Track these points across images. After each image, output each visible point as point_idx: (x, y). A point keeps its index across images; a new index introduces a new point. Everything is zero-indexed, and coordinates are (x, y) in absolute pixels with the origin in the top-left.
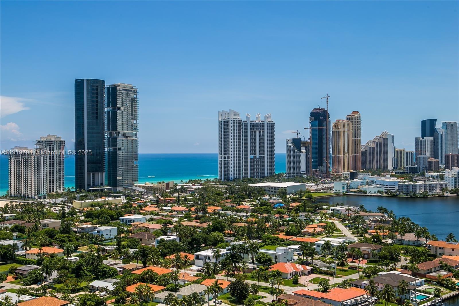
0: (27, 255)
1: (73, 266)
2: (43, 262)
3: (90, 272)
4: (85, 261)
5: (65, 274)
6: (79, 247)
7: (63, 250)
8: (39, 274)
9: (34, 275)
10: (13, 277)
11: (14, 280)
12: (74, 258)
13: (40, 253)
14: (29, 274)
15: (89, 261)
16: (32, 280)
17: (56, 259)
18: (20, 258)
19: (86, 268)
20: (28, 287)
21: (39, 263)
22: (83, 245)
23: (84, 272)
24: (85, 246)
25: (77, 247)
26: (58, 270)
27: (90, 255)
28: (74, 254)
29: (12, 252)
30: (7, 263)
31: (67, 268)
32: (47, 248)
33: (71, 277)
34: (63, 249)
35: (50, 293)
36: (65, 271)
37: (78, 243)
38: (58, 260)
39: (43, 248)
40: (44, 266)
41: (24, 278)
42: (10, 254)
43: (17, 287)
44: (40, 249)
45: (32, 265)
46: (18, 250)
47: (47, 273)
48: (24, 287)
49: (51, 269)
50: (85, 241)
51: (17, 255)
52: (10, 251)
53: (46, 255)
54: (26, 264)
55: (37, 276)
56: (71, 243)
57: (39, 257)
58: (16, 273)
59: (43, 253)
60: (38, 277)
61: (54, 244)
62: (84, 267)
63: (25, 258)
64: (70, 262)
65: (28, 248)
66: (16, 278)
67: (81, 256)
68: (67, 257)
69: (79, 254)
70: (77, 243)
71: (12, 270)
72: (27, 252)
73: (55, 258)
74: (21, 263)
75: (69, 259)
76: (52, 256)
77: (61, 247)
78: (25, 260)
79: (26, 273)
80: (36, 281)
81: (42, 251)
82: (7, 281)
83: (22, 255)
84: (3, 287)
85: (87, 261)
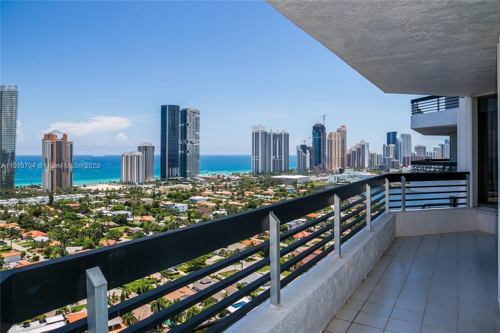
0: (134, 221)
1: (162, 229)
2: (144, 226)
4: (169, 226)
6: (165, 217)
7: (155, 219)
8: (142, 233)
9: (139, 234)
10: (127, 235)
11: (127, 236)
12: (162, 224)
14: (136, 233)
15: (172, 226)
17: (152, 224)
18: (130, 222)
21: (141, 226)
22: (167, 216)
24: (168, 216)
25: (163, 217)
26: (153, 231)
27: (171, 222)
28: (162, 221)
29: (125, 218)
30: (123, 226)
31: (158, 230)
32: (146, 217)
34: (155, 217)
39: (143, 217)
40: (145, 228)
41: (133, 235)
42: (124, 220)
44: (142, 217)
45: (137, 228)
46: (129, 218)
47: (146, 233)
49: (149, 231)
50: (168, 213)
51: (128, 221)
52: (124, 218)
53: (145, 221)
54: (133, 227)
55: (140, 234)
56: (160, 214)
57: (141, 223)
58: (128, 232)
61: (149, 215)
63: (133, 223)
64: (160, 226)
65: (135, 217)
66: (129, 235)
67: (166, 223)
68: (158, 223)
70: (163, 214)
71: (126, 230)
72: (134, 219)
74: (131, 225)
76: (149, 222)
77: (154, 216)
78: (133, 224)
79: (134, 232)
81: (143, 219)
82: (123, 237)
83: (131, 221)
84: (121, 240)
85: (170, 226)
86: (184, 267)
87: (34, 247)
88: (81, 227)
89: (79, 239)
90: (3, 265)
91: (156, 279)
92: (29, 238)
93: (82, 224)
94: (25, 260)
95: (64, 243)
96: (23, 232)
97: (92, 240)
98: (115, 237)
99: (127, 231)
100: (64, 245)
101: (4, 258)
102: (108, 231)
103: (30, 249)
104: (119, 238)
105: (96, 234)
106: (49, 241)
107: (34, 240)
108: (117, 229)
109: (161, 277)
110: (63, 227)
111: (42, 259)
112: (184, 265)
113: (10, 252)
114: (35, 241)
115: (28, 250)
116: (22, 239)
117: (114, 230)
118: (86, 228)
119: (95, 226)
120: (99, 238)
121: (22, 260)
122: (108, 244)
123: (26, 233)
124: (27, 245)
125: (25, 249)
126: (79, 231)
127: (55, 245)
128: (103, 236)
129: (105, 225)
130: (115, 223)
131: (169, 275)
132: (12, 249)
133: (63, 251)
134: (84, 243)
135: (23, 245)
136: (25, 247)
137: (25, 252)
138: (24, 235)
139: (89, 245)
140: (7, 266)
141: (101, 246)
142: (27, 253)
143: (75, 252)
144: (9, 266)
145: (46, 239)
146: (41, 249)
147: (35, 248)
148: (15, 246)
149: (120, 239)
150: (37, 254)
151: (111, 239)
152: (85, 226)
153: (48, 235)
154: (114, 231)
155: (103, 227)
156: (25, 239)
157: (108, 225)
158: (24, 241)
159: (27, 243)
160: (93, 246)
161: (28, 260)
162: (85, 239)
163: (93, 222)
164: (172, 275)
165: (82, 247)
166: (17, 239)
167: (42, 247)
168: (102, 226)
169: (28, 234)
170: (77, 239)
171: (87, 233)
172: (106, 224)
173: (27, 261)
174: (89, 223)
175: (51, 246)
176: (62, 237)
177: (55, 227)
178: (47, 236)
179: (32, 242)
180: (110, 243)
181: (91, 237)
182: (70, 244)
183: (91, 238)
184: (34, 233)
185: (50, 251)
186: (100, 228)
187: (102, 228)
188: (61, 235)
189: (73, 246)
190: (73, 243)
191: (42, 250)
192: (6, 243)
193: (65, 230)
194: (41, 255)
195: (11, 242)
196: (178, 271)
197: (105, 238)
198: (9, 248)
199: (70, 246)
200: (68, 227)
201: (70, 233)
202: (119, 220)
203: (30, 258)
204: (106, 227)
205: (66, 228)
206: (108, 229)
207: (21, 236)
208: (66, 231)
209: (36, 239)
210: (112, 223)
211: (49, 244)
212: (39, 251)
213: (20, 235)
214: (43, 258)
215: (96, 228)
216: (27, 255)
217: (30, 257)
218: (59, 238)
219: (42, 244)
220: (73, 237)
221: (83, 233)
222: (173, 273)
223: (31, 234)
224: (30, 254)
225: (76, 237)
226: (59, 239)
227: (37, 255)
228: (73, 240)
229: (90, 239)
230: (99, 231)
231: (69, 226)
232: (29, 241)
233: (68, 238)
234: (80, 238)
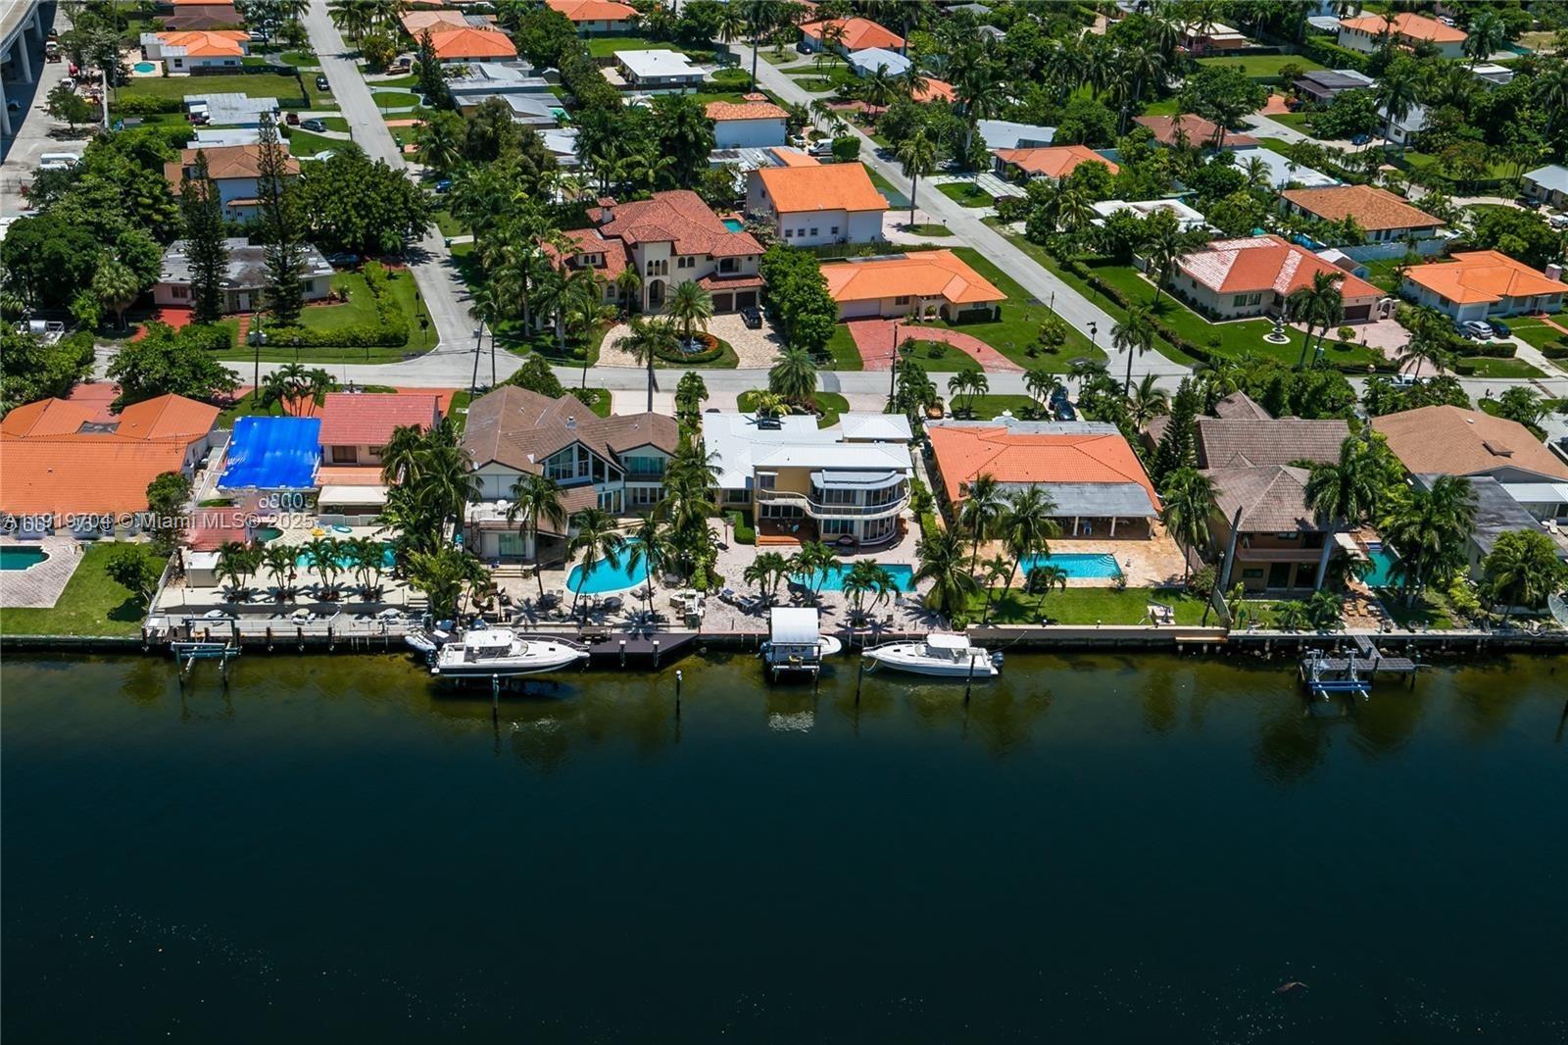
0: (1342, 36)
1: (1485, 98)
2: (1389, 69)
3: (1539, 132)
4: (1533, 90)
5: (1449, 122)
6: (1526, 30)
7: (1463, 36)
8: (1368, 105)
9: (1349, 108)
10: (1286, 103)
11: (1286, 111)
12: (1494, 68)
13: (1387, 32)
14: (1336, 99)
15: (1549, 89)
16: (1341, 124)
17: (1435, 63)
18: (1318, 39)
19: (1527, 114)
20: (1325, 144)
21: (1375, 68)
22: (1540, 28)
23: (1519, 126)
24: (1549, 30)
25: (1515, 30)
26: (1430, 103)
27: (1556, 67)
28: (1500, 56)
29: (1297, 14)
30: (1276, 52)
31: (1463, 105)
32: (1414, 18)
33: (1467, 139)
34: (1464, 30)
35: (1386, 179)
36: (1454, 113)
37: (1525, 16)
38: (1440, 69)
39: (1400, 17)
40: (1389, 82)
41: (1319, 110)
42: (1289, 21)
43: (1293, 137)
44: (1389, 21)
45: (1352, 73)
46: (1319, 13)
47: (1392, 109)
48: (1312, 141)
49: (1409, 98)
50: (1554, 10)
51: (1313, 28)
52: (1292, 12)
53: (1403, 43)
54: (1332, 65)
55: (1358, 111)
56: (1499, 12)
57: (1378, 49)
58: (1298, 90)
59: (1397, 34)
60: (1360, 118)
61: (1439, 9)
62: (1521, 109)
63: (1335, 42)
64: (1480, 82)
65: (1351, 10)
66: (1294, 108)
67: (1523, 68)
68: (1473, 63)
69: (1518, 60)
70: (1521, 16)
71: (1287, 76)
72: (1345, 23)
73: (1430, 59)
74: (1320, 57)
75: (1478, 70)
76: (1425, 50)
77: (1462, 21)
78: (1332, 51)
79: (1328, 96)
80: (1354, 130)
81: (1393, 28)
82: (1266, 111)
83: (1328, 33)
84: (1250, 127)
85: (1540, 90)
86: (1552, 324)
87: (846, 93)
88: (1070, 28)
89: (1049, 88)
90: (709, 154)
91: (1378, 353)
92: (830, 48)
93: (1075, 14)
94: (802, 147)
95: (974, 98)
96: (809, 18)
97: (1108, 103)
98: (1220, 106)
99: (1295, 86)
100: (969, 106)
101: (715, 121)
102: (1196, 68)
103: (829, 100)
104: (1241, 112)
105: (1127, 77)
106: (912, 78)
107: (852, 63)
108: (1242, 68)
109: (1404, 353)
110: (984, 20)
111: (869, 155)
112: (1551, 313)
113: (747, 101)
114: (853, 70)
115: (818, 105)
116: (801, 50)
117: (1225, 71)
118: (1091, 39)
119: (1136, 35)
120: (1142, 97)
121: (788, 143)
122: (1179, 138)
123: (819, 26)
124: (818, 81)
125: (805, 98)
126: (1052, 46)
127: (935, 98)
128: (1165, 93)
129: (1182, 34)
130: (1242, 30)
131: (1452, 347)
132: (757, 90)
133: (965, 136)
134: (1062, 112)
135: (802, 76)
136: (809, 89)
137: (806, 112)
138: (813, 31)
139: (1088, 125)
140: (728, 161)
141: (1140, 141)
142: (812, 115)
143: (1019, 147)
144: (735, 160)
145: (898, 64)
146: (873, 109)
147: (849, 102)
148: (770, 76)
149: (1247, 119)
150: (850, 127)
151: (1198, 113)
152: (1085, 29)
153: (913, 49)
154: (1223, 76)
155: (1174, 43)
156: (813, 50)
157: (1203, 40)
158: (807, 61)
159: (818, 70)
160: (1103, 131)
161: (812, 148)
162: (1073, 95)
163: (1130, 11)
164: (1473, 351)
165: (1054, 130)
166: (781, 48)
167: (879, 103)
168: (1171, 40)
169: (825, 31)
170: (1037, 86)
171: (1088, 67)
172: (1191, 33)
173: (811, 153)
174: (1108, 15)
175: (915, 102)
176: (971, 67)
177: (949, 12)
178: (909, 52)
179: (840, 68)
180: (1188, 134)
181: (1103, 87)
182: (1000, 109)
183: (1104, 95)
184: (854, 28)
185: (909, 125)
186: (1156, 49)
187: (1168, 51)
188: (966, 58)
189: (1015, 116)
190: (1017, 102)
191: (876, 115)
192: (737, 58)
193: (990, 33)
194: (870, 137)
195: (755, 53)
196: (1513, 339)
197: (1175, 101)
198: (745, 80)
199: (999, 118)
200: (1005, 20)
201: (1010, 55)
202: (1264, 18)
203: (821, 141)
204: (1190, 45)
205: (998, 25)
206: (1198, 60)
207: (800, 36)
208: (992, 40)
209: (856, 58)
210: (1222, 31)
211: (908, 94)
212: (866, 119)
213: (797, 28)
214: (877, 150)
215: (1138, 44)
216: (812, 128)
217: (825, 136)
218: (953, 71)
219: (880, 84)
220: (1020, 72)
221: (1070, 64)
222: (1479, 342)
223: (839, 32)
224: (824, 125)
225: (1036, 75)
226: (954, 76)
227: (853, 132)
228: (1016, 87)
229: (1095, 96)
230: (1144, 65)
231: (1011, 16)
232: (826, 63)
233: (997, 76)
234: (1054, 83)
